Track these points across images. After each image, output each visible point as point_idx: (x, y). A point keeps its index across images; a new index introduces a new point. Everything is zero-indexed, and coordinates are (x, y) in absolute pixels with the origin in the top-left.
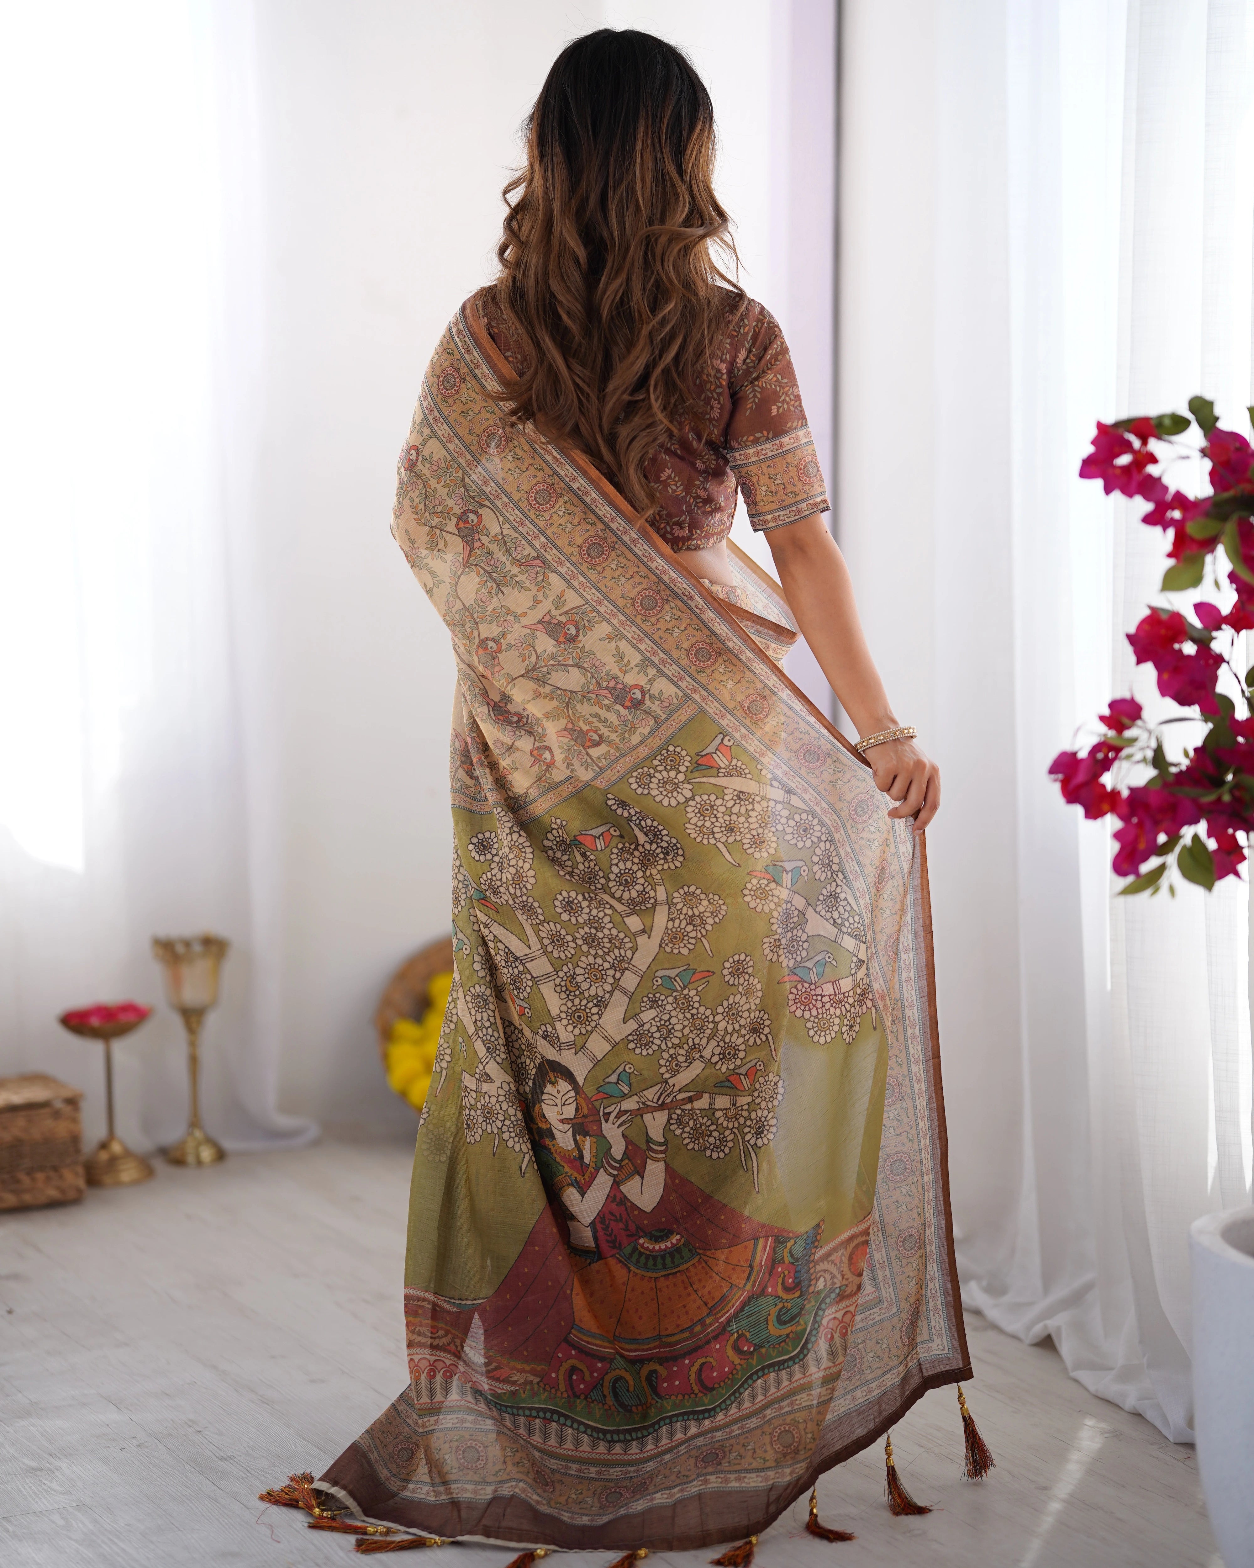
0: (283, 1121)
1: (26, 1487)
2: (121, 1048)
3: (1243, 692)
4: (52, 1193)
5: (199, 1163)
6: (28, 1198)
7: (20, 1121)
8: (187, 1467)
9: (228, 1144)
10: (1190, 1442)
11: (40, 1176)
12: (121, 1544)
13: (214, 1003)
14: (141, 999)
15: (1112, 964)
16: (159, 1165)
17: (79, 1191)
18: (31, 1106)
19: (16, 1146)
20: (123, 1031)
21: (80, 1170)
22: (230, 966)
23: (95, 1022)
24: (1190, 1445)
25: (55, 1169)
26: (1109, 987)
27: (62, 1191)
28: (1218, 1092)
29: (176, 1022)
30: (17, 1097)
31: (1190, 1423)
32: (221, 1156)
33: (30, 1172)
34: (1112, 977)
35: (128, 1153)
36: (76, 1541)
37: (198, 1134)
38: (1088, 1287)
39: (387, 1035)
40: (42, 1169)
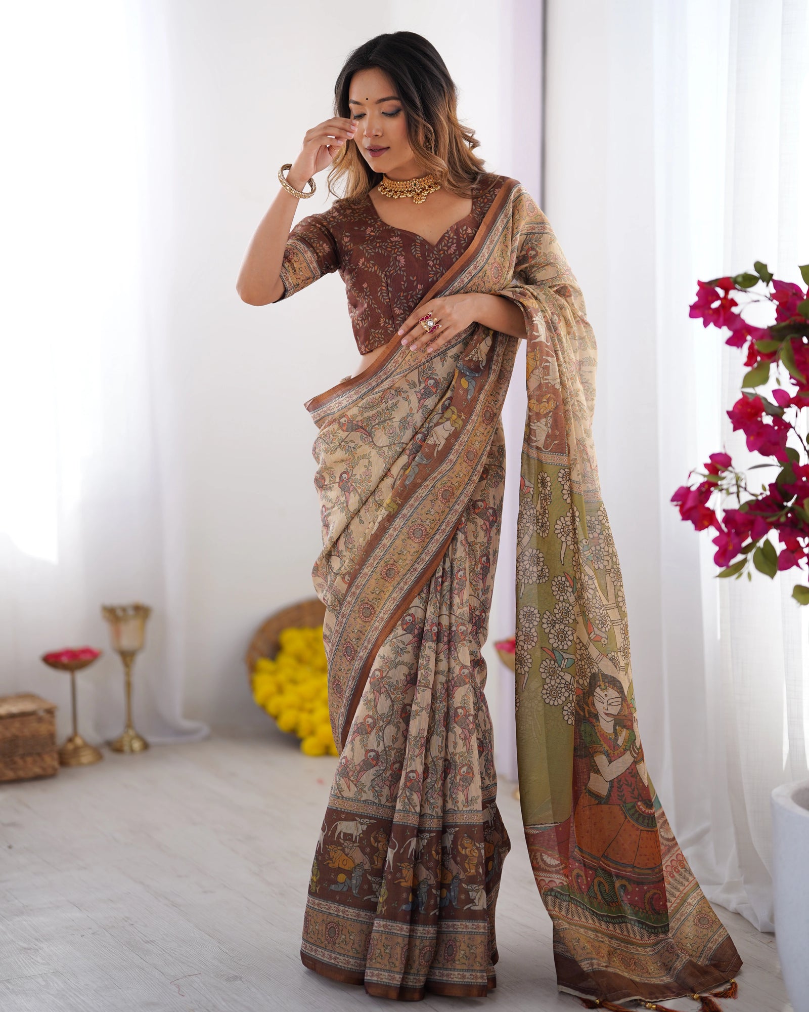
0: (187, 724)
1: (21, 960)
2: (82, 677)
3: (805, 447)
4: (37, 770)
5: (132, 751)
6: (21, 774)
7: (17, 724)
8: (124, 947)
9: (151, 739)
10: (772, 931)
11: (29, 760)
12: (81, 997)
13: (141, 648)
14: (94, 645)
15: (721, 622)
16: (106, 753)
17: (55, 770)
18: (23, 715)
19: (14, 741)
20: (83, 665)
21: (55, 756)
22: (152, 624)
23: (65, 660)
24: (772, 934)
25: (39, 755)
26: (719, 637)
27: (44, 769)
28: (789, 705)
29: (117, 660)
30: (15, 708)
31: (772, 918)
32: (146, 746)
33: (23, 757)
34: (721, 631)
35: (86, 745)
36: (52, 995)
37: (131, 733)
38: (705, 832)
39: (253, 668)
40: (30, 754)
